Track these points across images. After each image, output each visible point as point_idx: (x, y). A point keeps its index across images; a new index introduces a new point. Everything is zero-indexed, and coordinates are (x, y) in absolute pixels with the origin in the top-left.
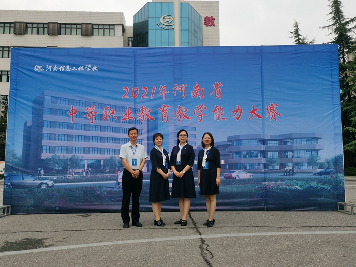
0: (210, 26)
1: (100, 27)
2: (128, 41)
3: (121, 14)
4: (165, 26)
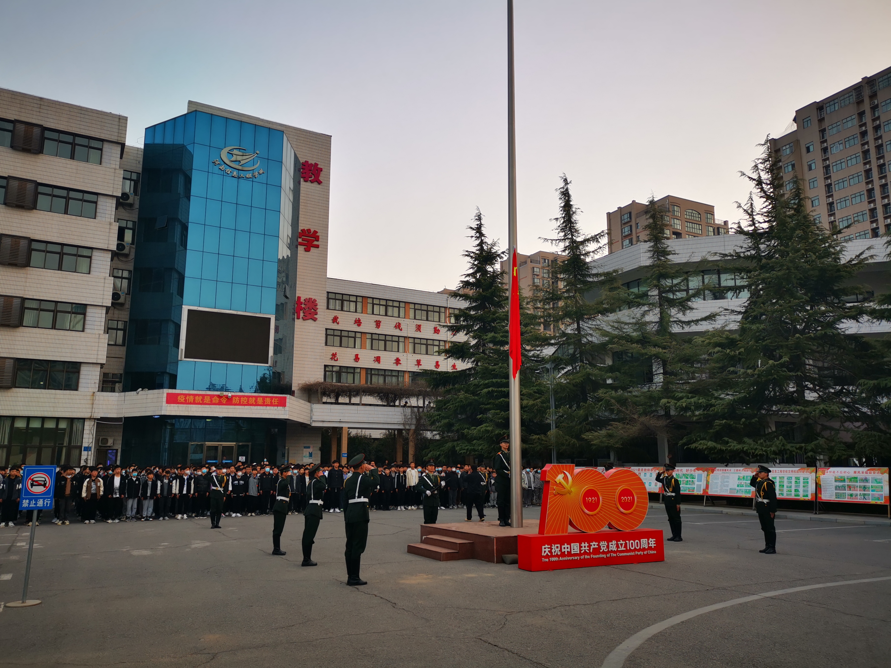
0: (312, 182)
1: (64, 138)
3: (122, 120)
4: (231, 170)
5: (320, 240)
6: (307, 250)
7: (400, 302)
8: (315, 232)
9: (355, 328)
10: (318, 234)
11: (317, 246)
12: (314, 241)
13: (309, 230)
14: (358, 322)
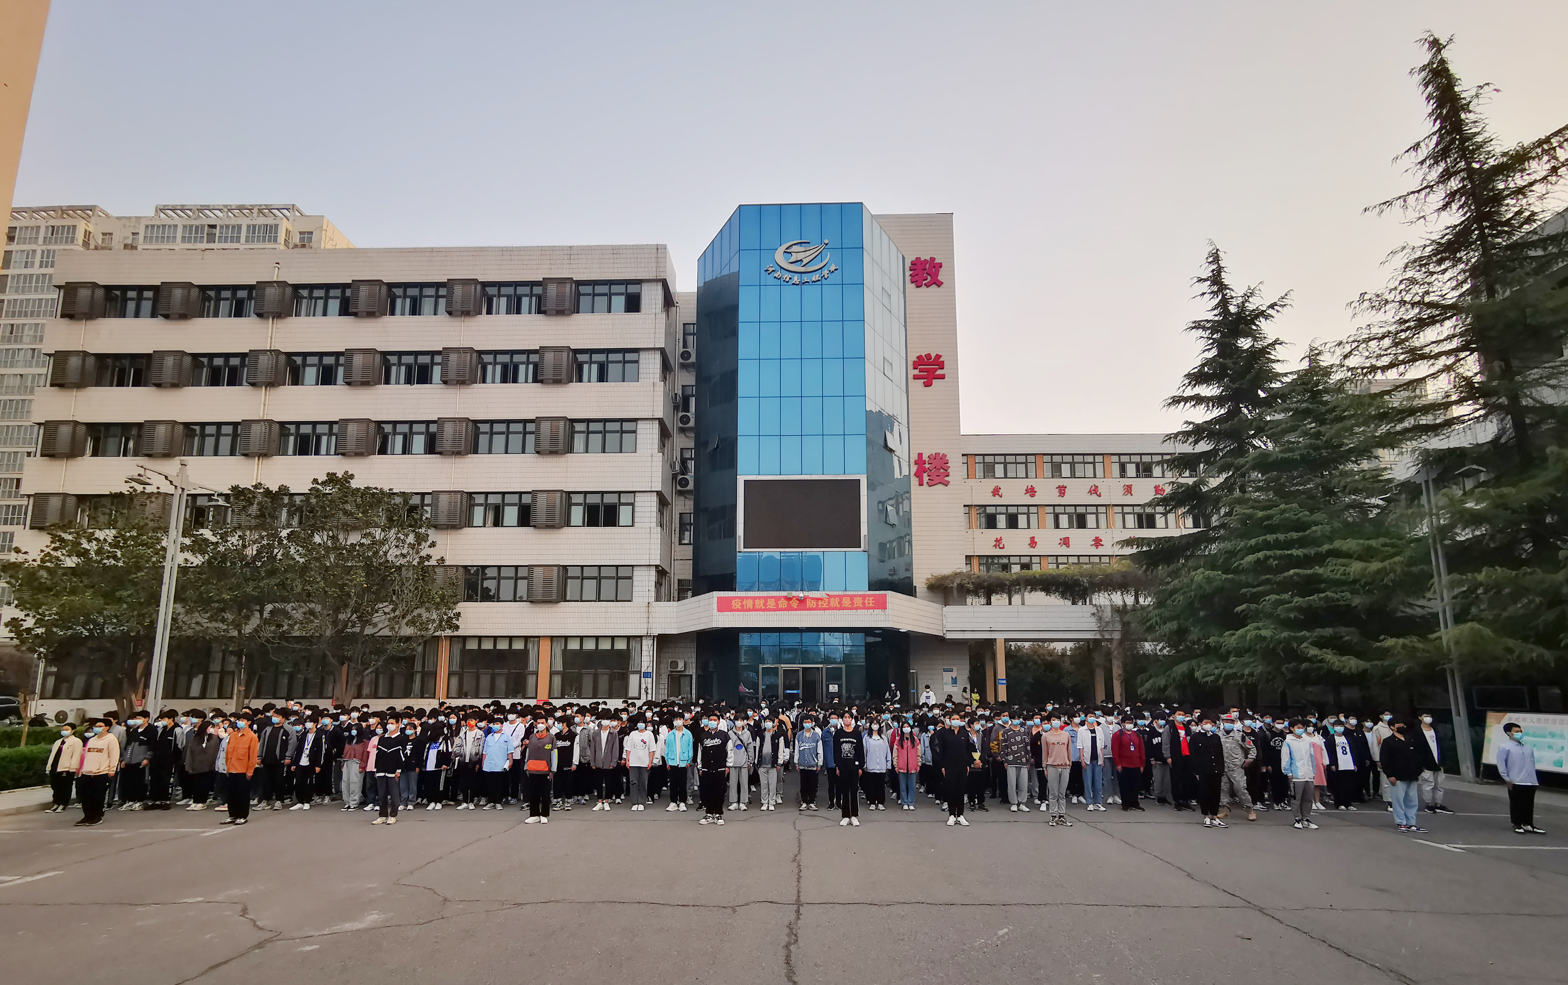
0: (928, 286)
1: (599, 289)
2: (685, 334)
3: (660, 251)
4: (789, 275)
5: (945, 366)
6: (928, 384)
7: (1094, 455)
8: (938, 356)
9: (1029, 501)
10: (941, 359)
11: (942, 377)
12: (936, 370)
13: (928, 356)
14: (1031, 491)
